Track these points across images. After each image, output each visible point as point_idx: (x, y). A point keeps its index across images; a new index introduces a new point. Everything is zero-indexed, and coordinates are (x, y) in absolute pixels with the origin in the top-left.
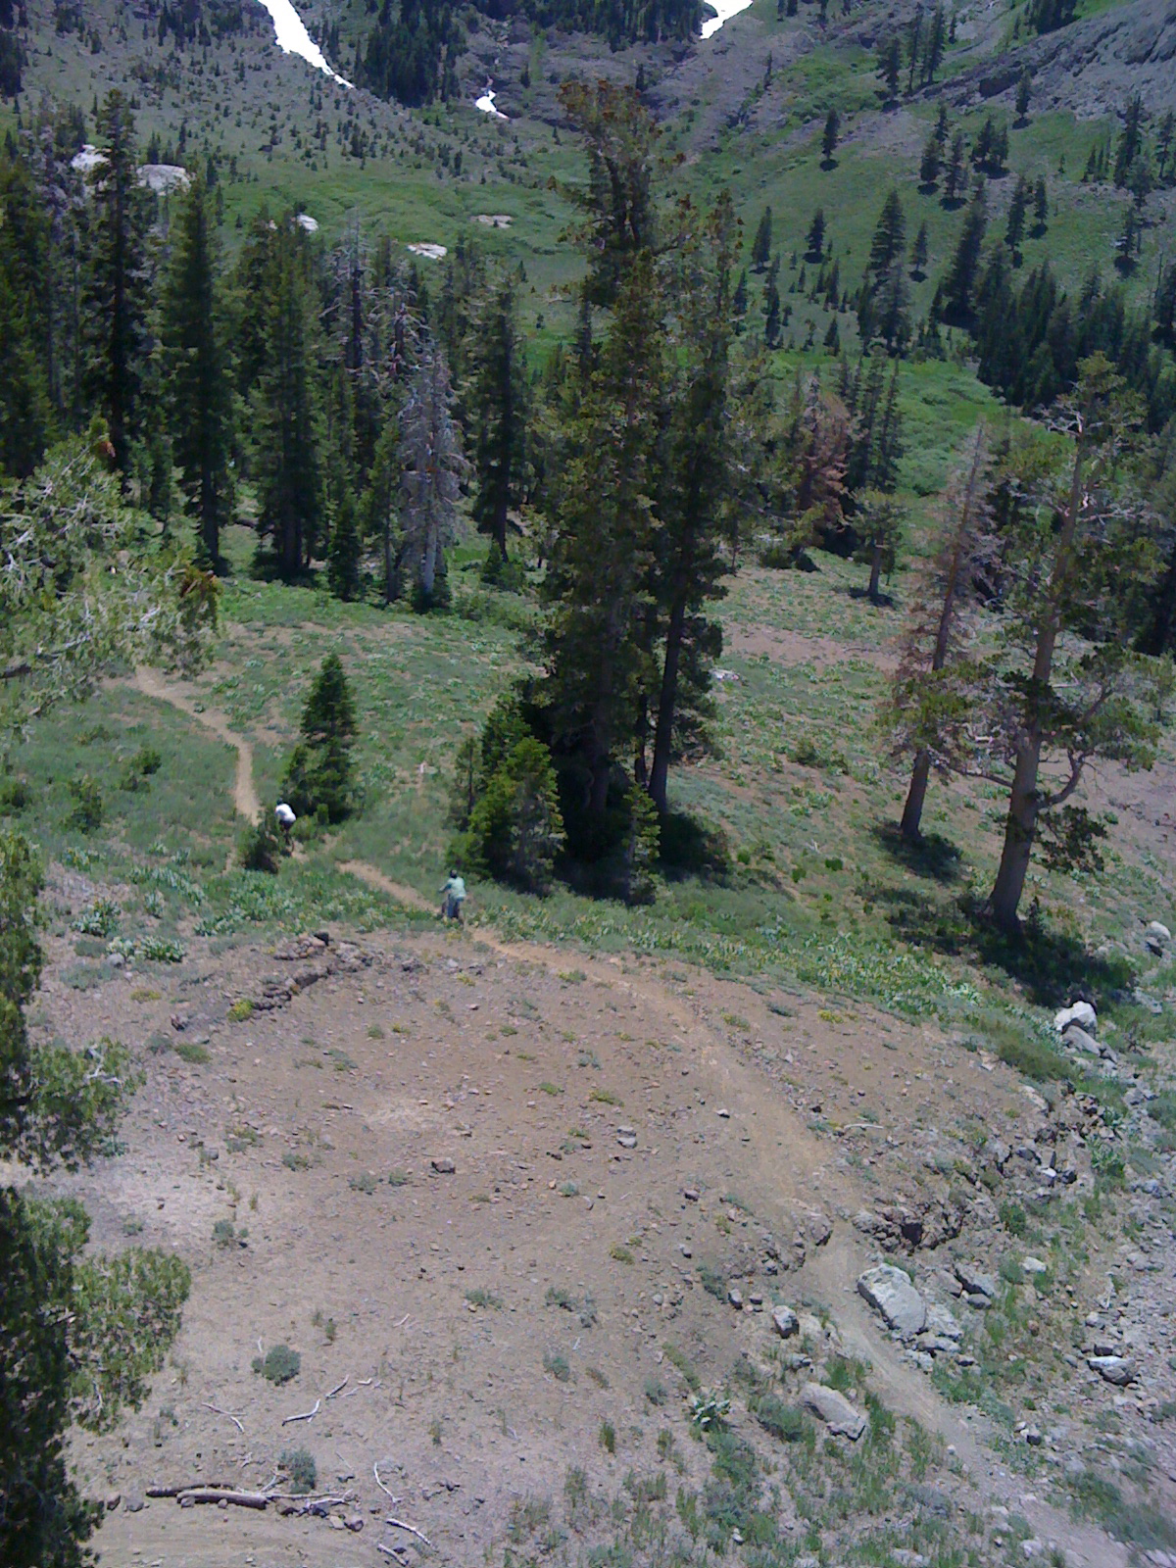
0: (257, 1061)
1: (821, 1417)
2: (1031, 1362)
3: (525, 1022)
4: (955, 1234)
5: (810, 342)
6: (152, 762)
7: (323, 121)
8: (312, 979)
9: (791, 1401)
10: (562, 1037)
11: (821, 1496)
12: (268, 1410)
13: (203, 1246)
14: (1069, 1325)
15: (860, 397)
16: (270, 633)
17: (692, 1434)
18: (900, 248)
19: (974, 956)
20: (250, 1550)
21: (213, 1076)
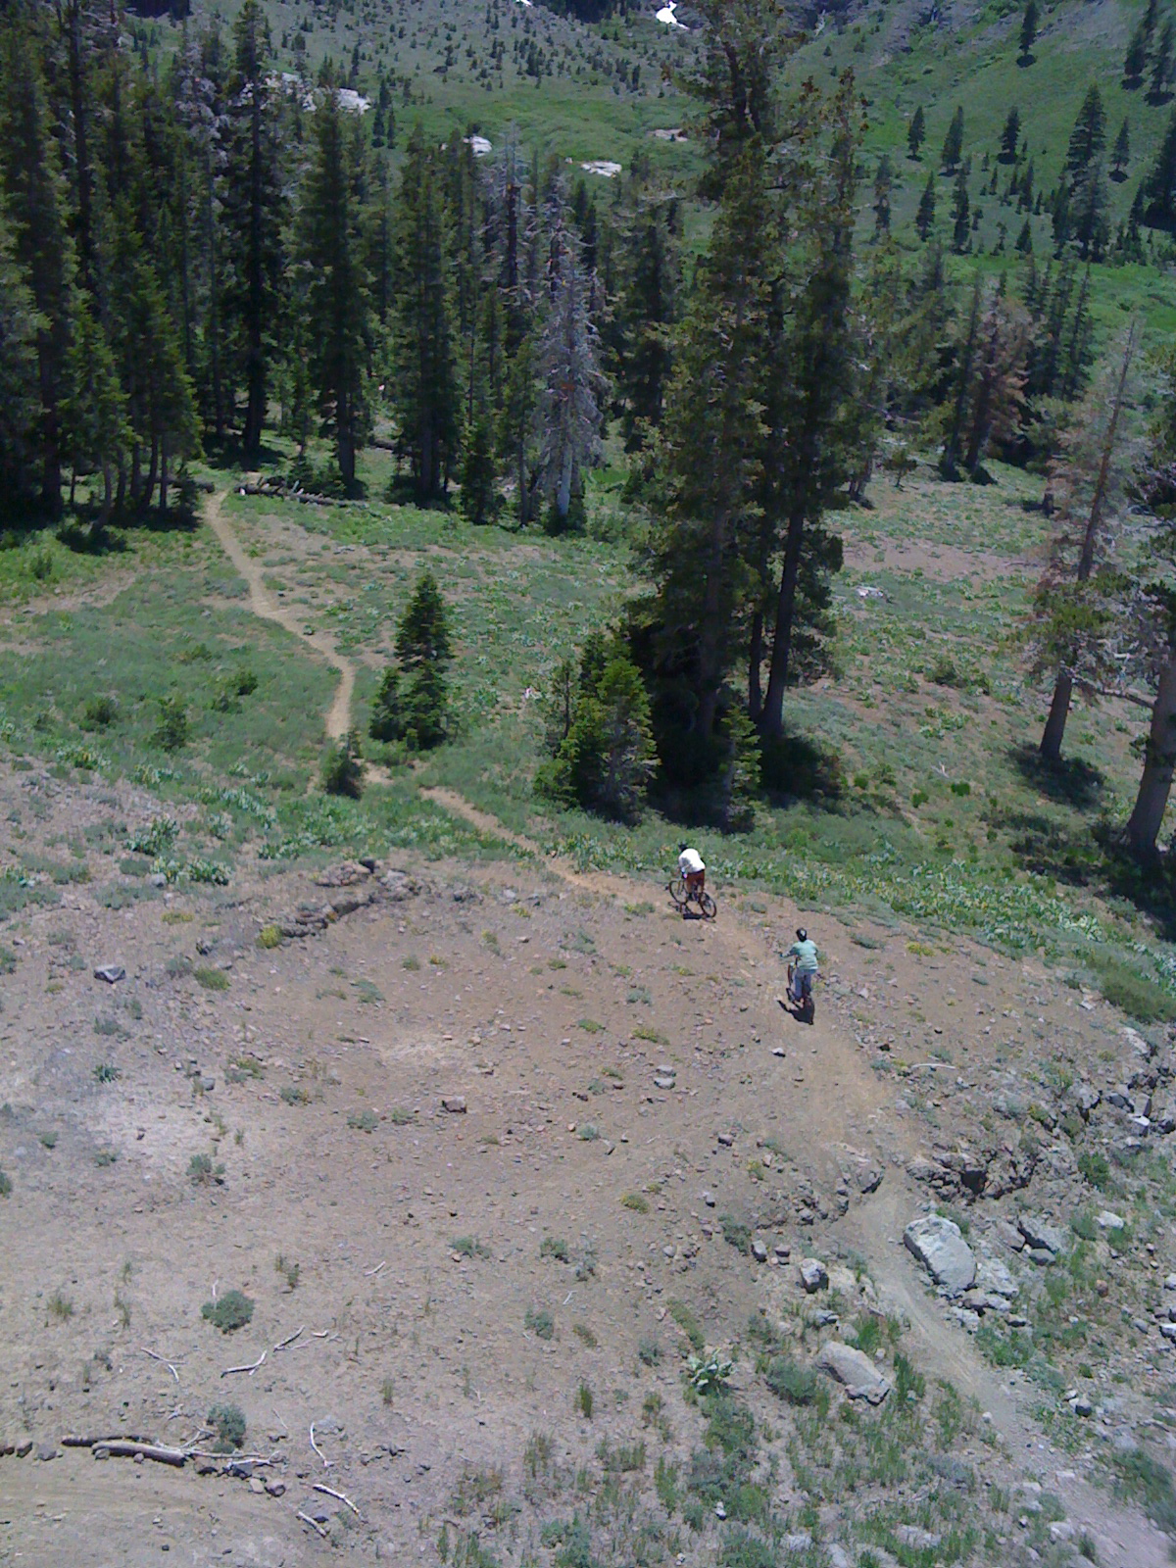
0: (278, 989)
1: (840, 1380)
2: (1095, 1326)
3: (578, 955)
4: (1024, 1183)
5: (1001, 247)
6: (248, 683)
7: (500, 40)
8: (352, 907)
9: (808, 1361)
10: (615, 971)
11: (827, 1466)
12: (210, 1360)
13: (176, 1181)
14: (1144, 1286)
15: (1049, 301)
16: (394, 556)
17: (686, 1399)
18: (1100, 146)
19: (1102, 887)
20: (159, 1510)
21: (229, 1003)
